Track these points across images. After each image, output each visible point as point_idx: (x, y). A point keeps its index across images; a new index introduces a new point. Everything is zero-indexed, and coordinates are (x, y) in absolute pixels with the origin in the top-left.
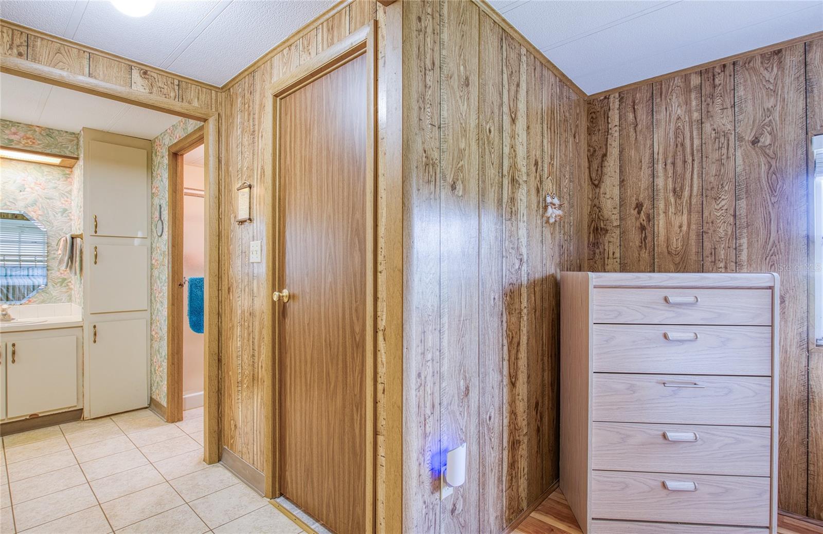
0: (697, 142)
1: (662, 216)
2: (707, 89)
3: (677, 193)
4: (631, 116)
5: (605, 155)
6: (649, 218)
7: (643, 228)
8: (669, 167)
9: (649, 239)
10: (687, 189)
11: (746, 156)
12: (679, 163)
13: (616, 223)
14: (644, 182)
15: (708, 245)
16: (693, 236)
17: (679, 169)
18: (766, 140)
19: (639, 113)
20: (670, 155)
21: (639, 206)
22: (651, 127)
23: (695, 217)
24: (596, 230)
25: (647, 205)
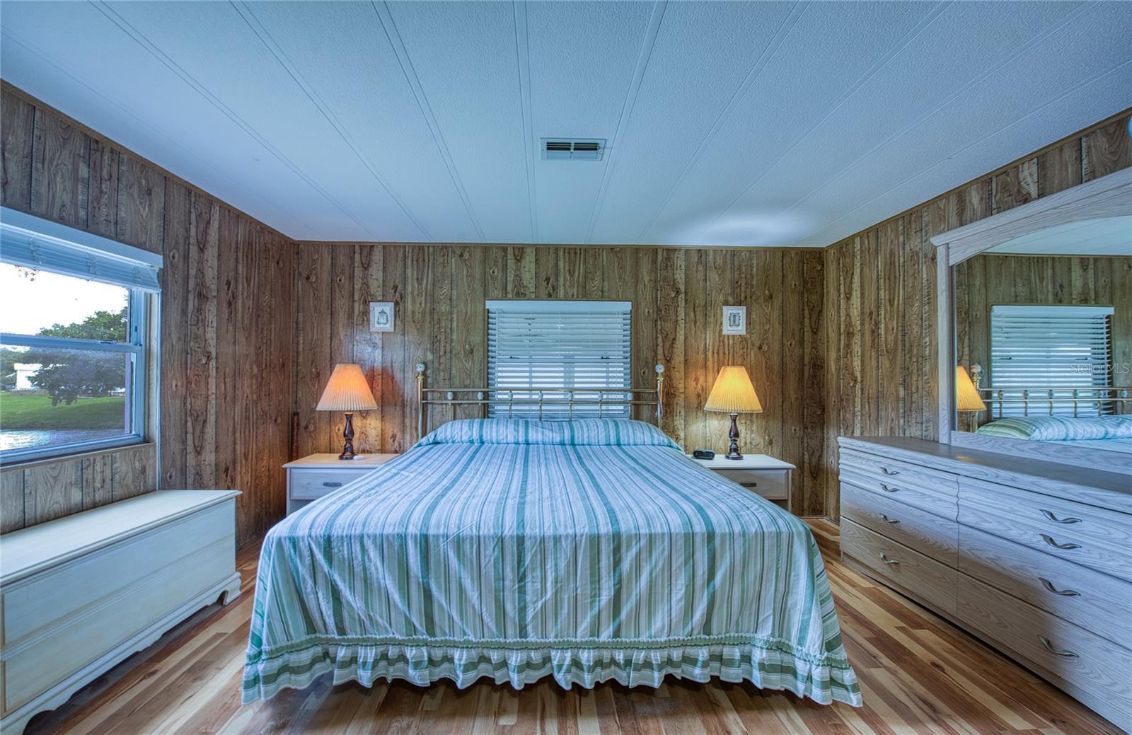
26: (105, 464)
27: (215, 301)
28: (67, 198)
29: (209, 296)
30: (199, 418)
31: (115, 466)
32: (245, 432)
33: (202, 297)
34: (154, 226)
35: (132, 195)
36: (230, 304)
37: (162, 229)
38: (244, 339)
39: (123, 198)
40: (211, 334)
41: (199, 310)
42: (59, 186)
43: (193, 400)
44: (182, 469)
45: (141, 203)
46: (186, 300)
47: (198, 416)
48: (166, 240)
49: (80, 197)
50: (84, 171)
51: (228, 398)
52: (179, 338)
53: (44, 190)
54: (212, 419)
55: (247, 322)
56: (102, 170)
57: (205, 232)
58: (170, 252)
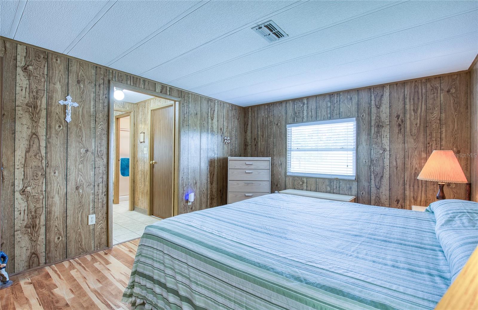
0: (266, 123)
1: (259, 142)
2: (269, 110)
3: (263, 136)
4: (253, 114)
5: (248, 124)
6: (257, 143)
7: (256, 145)
8: (261, 129)
9: (257, 148)
10: (265, 135)
11: (275, 128)
12: (263, 128)
13: (250, 144)
14: (256, 133)
15: (268, 150)
16: (266, 148)
17: (263, 130)
18: (279, 124)
19: (255, 114)
20: (261, 126)
21: (255, 139)
22: (257, 118)
23: (266, 142)
24: (246, 145)
25: (256, 138)
26: (337, 183)
27: (388, 127)
28: (325, 114)
29: (384, 125)
30: (378, 175)
31: (340, 184)
32: (413, 186)
33: (379, 126)
34: (354, 108)
35: (344, 103)
36: (399, 125)
37: (357, 108)
38: (412, 140)
39: (342, 105)
40: (386, 142)
41: (378, 132)
42: (323, 111)
43: (375, 167)
44: (368, 193)
45: (348, 104)
46: (371, 129)
47: (377, 174)
48: (359, 111)
49: (328, 112)
50: (329, 104)
51: (399, 168)
52: (367, 144)
53: (319, 114)
54: (387, 175)
55: (414, 131)
56: (334, 101)
57: (381, 100)
58: (361, 115)
